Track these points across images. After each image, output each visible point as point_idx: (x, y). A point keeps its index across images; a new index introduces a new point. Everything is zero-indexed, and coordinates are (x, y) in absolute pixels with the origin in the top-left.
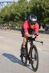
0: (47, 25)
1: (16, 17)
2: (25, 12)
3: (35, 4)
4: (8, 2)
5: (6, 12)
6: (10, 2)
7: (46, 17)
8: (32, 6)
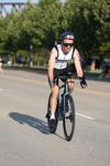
0: (106, 60)
1: (34, 40)
2: (54, 27)
3: (78, 10)
4: (14, 5)
5: (9, 27)
6: (20, 4)
7: (105, 41)
8: (72, 13)
